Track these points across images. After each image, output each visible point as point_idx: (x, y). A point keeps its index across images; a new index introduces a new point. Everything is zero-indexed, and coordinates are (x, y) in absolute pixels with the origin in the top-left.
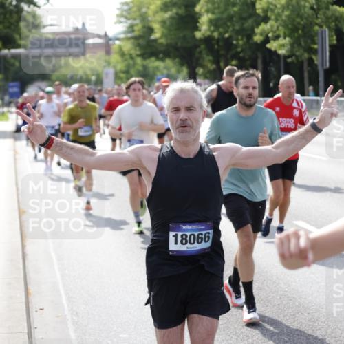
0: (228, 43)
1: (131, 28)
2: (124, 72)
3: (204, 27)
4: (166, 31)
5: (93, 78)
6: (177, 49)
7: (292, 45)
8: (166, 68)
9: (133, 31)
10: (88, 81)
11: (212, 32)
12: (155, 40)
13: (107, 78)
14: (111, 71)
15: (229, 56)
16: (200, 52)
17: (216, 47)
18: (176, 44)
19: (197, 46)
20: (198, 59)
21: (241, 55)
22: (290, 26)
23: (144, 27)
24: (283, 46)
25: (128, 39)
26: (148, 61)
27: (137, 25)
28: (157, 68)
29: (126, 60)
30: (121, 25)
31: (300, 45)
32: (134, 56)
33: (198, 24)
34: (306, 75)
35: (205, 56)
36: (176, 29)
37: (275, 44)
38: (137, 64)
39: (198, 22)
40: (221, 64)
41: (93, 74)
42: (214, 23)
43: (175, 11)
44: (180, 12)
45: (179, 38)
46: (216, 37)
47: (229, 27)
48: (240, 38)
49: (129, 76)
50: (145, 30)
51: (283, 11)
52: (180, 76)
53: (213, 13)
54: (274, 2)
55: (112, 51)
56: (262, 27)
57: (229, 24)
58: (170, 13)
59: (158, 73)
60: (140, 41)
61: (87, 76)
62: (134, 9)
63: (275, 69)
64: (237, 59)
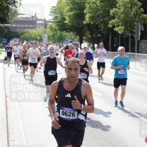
0: (97, 27)
1: (56, 18)
2: (52, 36)
3: (87, 19)
4: (71, 20)
5: (39, 38)
6: (75, 28)
7: (125, 30)
8: (70, 35)
10: (36, 40)
11: (90, 21)
12: (66, 24)
13: (44, 38)
14: (46, 36)
15: (97, 33)
16: (85, 30)
17: (92, 28)
18: (75, 26)
19: (84, 27)
20: (84, 33)
21: (103, 32)
22: (124, 21)
23: (61, 18)
24: (121, 29)
25: (55, 22)
26: (62, 32)
27: (58, 16)
28: (66, 35)
29: (53, 31)
30: (52, 16)
31: (128, 30)
32: (56, 30)
33: (85, 18)
34: (130, 42)
35: (87, 32)
36: (76, 19)
37: (117, 29)
38: (58, 33)
39: (85, 17)
40: (94, 35)
41: (39, 36)
42: (91, 17)
43: (75, 12)
44: (77, 12)
45: (76, 23)
46: (92, 24)
47: (98, 20)
48: (102, 25)
49: (54, 38)
50: (62, 19)
51: (121, 15)
52: (76, 40)
53: (91, 14)
54: (118, 10)
55: (47, 27)
56: (112, 21)
57: (98, 19)
58: (73, 12)
59: (67, 38)
60: (60, 24)
61: (36, 37)
62: (58, 10)
63: (117, 39)
64: (100, 34)
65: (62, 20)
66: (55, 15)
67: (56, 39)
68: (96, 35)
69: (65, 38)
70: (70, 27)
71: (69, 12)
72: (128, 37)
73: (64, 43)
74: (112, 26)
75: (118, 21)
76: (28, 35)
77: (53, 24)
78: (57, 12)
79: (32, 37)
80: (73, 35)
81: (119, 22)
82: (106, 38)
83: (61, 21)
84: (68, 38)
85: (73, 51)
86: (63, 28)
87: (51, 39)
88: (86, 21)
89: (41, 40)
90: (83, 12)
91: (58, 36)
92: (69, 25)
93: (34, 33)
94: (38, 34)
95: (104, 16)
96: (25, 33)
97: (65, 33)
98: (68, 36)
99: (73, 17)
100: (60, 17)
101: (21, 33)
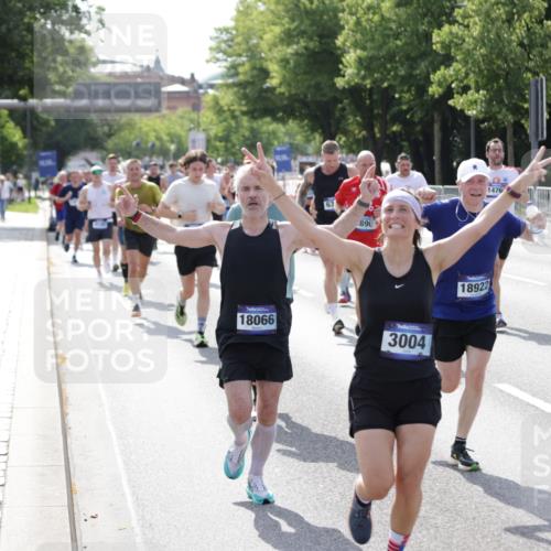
0: (387, 98)
1: (234, 67)
2: (221, 140)
3: (350, 70)
4: (287, 75)
5: (173, 147)
6: (305, 104)
7: (489, 102)
8: (287, 134)
9: (237, 74)
10: (164, 153)
11: (364, 78)
12: (274, 89)
14: (201, 136)
15: (388, 117)
16: (343, 109)
17: (368, 102)
18: (306, 96)
19: (336, 101)
20: (339, 121)
22: (486, 72)
23: (254, 68)
24: (476, 102)
25: (228, 86)
26: (260, 122)
27: (243, 64)
28: (274, 133)
29: (225, 120)
30: (218, 64)
31: (501, 102)
32: (237, 113)
33: (341, 66)
34: (510, 150)
35: (349, 116)
36: (305, 73)
37: (461, 101)
38: (243, 127)
39: (341, 62)
40: (376, 130)
41: (172, 142)
42: (365, 64)
43: (304, 44)
44: (311, 45)
45: (309, 87)
46: (368, 86)
47: (389, 71)
49: (229, 145)
50: (255, 72)
51: (475, 49)
53: (364, 49)
54: (460, 33)
55: (204, 104)
56: (443, 72)
57: (389, 66)
58: (295, 47)
59: (276, 143)
60: (248, 91)
61: (162, 145)
62: (239, 39)
63: (461, 139)
64: (401, 123)
65: (258, 76)
66: (229, 59)
68: (384, 130)
69: (272, 145)
70: (285, 102)
71: (280, 48)
74: (440, 90)
75: (463, 70)
76: (132, 137)
77: (223, 95)
78: (236, 48)
79: (150, 145)
80: (297, 134)
81: (467, 75)
82: (421, 138)
83: (251, 80)
84: (281, 143)
86: (260, 106)
87: (217, 149)
88: (346, 78)
89: (181, 151)
90: (335, 43)
91: (241, 138)
92: (283, 94)
93: (155, 131)
94: (169, 134)
95: (413, 55)
96: (121, 128)
97: (270, 124)
98: (281, 135)
99: (297, 65)
100: (247, 67)
101: (106, 129)
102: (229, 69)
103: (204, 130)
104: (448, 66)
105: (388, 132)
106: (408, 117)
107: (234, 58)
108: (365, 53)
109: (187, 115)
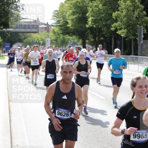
0: (100, 30)
1: (58, 22)
2: (55, 40)
3: (90, 23)
4: (73, 24)
6: (78, 32)
7: (127, 33)
8: (72, 39)
10: (39, 44)
11: (93, 25)
12: (68, 27)
13: (47, 42)
14: (49, 40)
15: (100, 36)
16: (88, 34)
17: (95, 31)
18: (78, 29)
19: (86, 31)
20: (87, 36)
22: (127, 24)
23: (64, 21)
24: (124, 32)
25: (57, 26)
26: (65, 36)
27: (61, 20)
28: (69, 39)
29: (56, 35)
30: (55, 20)
31: (130, 33)
32: (59, 33)
33: (87, 22)
34: (133, 45)
36: (78, 23)
37: (120, 32)
38: (61, 37)
39: (88, 21)
40: (97, 39)
41: (41, 41)
42: (94, 21)
43: (78, 15)
44: (80, 16)
45: (79, 27)
46: (95, 27)
47: (100, 23)
48: (105, 28)
49: (57, 42)
50: (64, 23)
51: (124, 18)
52: (79, 43)
54: (120, 14)
55: (50, 31)
56: (115, 24)
58: (75, 16)
59: (69, 42)
60: (62, 27)
61: (39, 41)
62: (60, 14)
63: (120, 42)
64: (103, 37)
66: (58, 19)
67: (59, 43)
68: (99, 38)
69: (68, 42)
70: (72, 31)
71: (71, 16)
72: (131, 40)
73: (67, 46)
74: (114, 29)
75: (121, 24)
76: (31, 39)
77: (55, 28)
78: (60, 16)
79: (35, 41)
80: (76, 39)
82: (109, 41)
83: (63, 25)
84: (71, 42)
85: (73, 55)
86: (66, 32)
87: (54, 43)
88: (89, 25)
89: (44, 44)
90: (86, 15)
91: (61, 40)
92: (72, 29)
93: (37, 38)
94: (41, 39)
95: (106, 19)
96: (28, 37)
97: (68, 36)
98: (71, 39)
99: (76, 21)
100: (62, 21)
101: (24, 37)
102: (57, 21)
103: (50, 38)
104: (116, 22)
105: (100, 40)
106: (105, 36)
107: (59, 19)
108: (94, 18)
109: (46, 34)
